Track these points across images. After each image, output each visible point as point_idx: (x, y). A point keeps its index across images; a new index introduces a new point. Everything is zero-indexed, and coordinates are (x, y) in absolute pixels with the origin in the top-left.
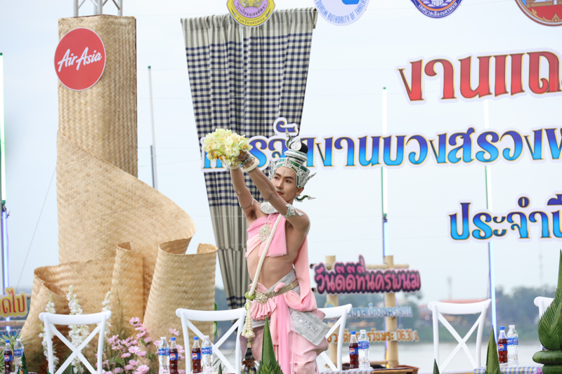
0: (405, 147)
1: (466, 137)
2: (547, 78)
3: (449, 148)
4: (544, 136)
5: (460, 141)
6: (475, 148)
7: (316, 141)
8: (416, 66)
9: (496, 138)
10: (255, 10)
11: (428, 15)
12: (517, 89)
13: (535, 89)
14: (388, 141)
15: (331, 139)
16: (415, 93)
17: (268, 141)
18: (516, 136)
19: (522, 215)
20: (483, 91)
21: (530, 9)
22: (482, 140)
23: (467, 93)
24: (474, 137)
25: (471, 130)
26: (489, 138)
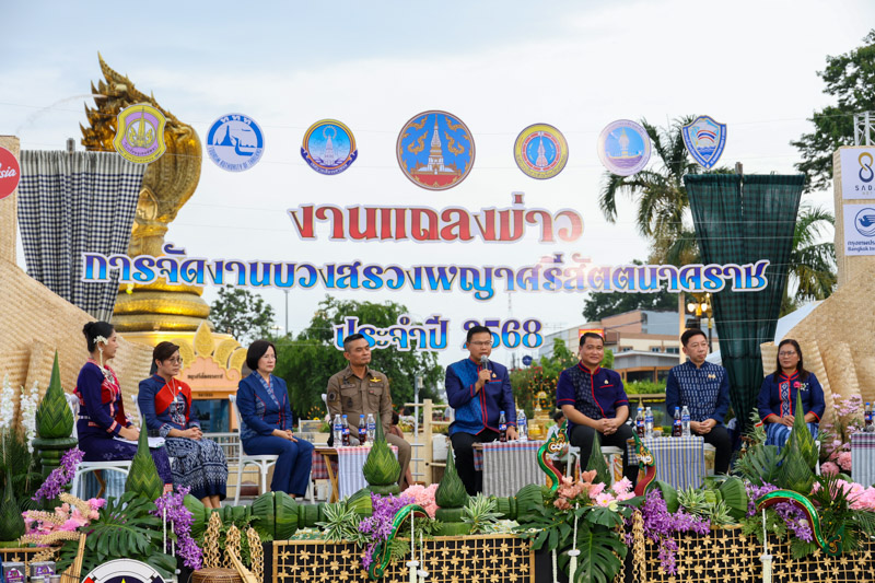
0: (295, 273)
1: (354, 268)
2: (428, 229)
3: (337, 276)
4: (424, 272)
5: (347, 272)
6: (362, 277)
7: (206, 263)
8: (308, 211)
9: (380, 271)
10: (144, 151)
11: (319, 171)
12: (401, 235)
13: (417, 235)
14: (278, 268)
15: (222, 263)
16: (307, 231)
17: (156, 260)
18: (399, 271)
19: (403, 331)
20: (370, 234)
21: (414, 176)
22: (367, 271)
23: (355, 235)
24: (360, 270)
25: (358, 264)
26: (374, 271)
